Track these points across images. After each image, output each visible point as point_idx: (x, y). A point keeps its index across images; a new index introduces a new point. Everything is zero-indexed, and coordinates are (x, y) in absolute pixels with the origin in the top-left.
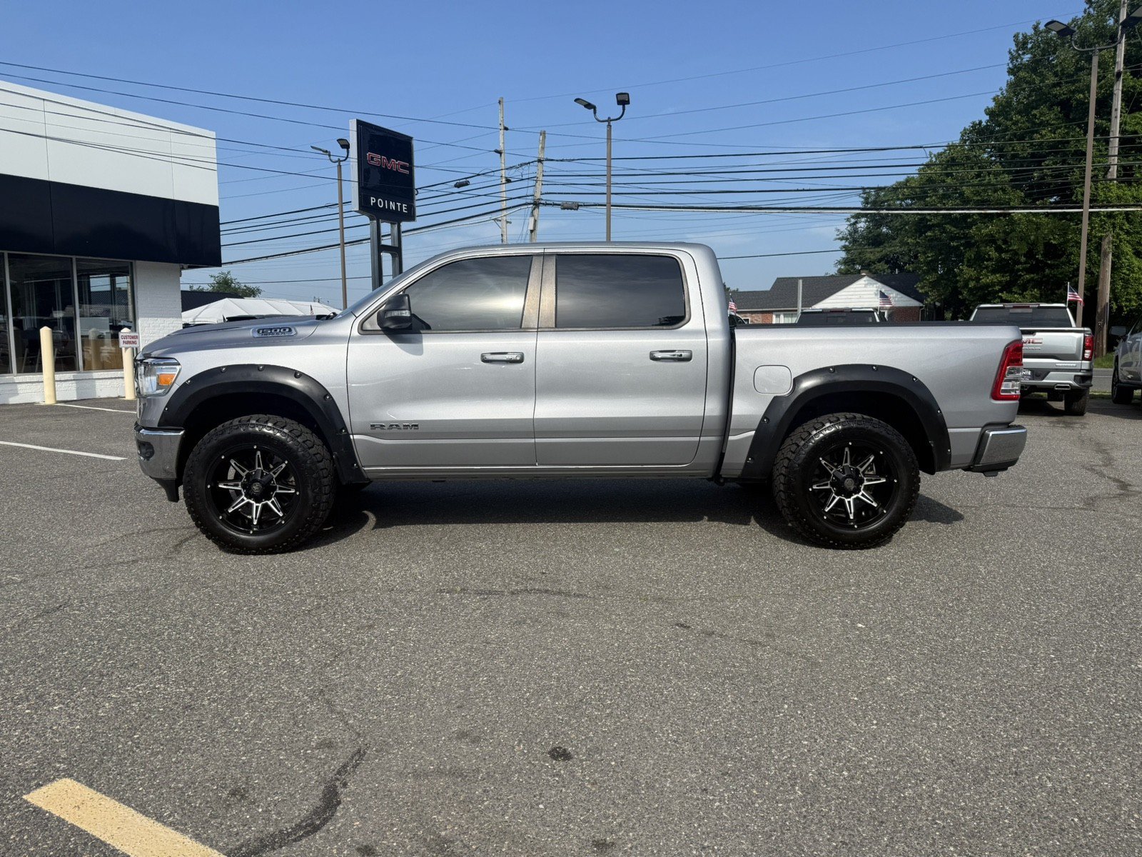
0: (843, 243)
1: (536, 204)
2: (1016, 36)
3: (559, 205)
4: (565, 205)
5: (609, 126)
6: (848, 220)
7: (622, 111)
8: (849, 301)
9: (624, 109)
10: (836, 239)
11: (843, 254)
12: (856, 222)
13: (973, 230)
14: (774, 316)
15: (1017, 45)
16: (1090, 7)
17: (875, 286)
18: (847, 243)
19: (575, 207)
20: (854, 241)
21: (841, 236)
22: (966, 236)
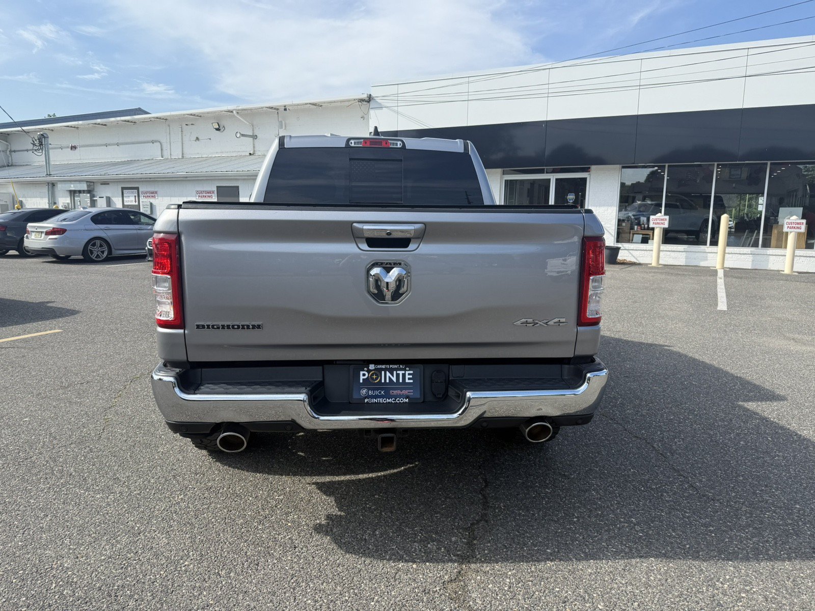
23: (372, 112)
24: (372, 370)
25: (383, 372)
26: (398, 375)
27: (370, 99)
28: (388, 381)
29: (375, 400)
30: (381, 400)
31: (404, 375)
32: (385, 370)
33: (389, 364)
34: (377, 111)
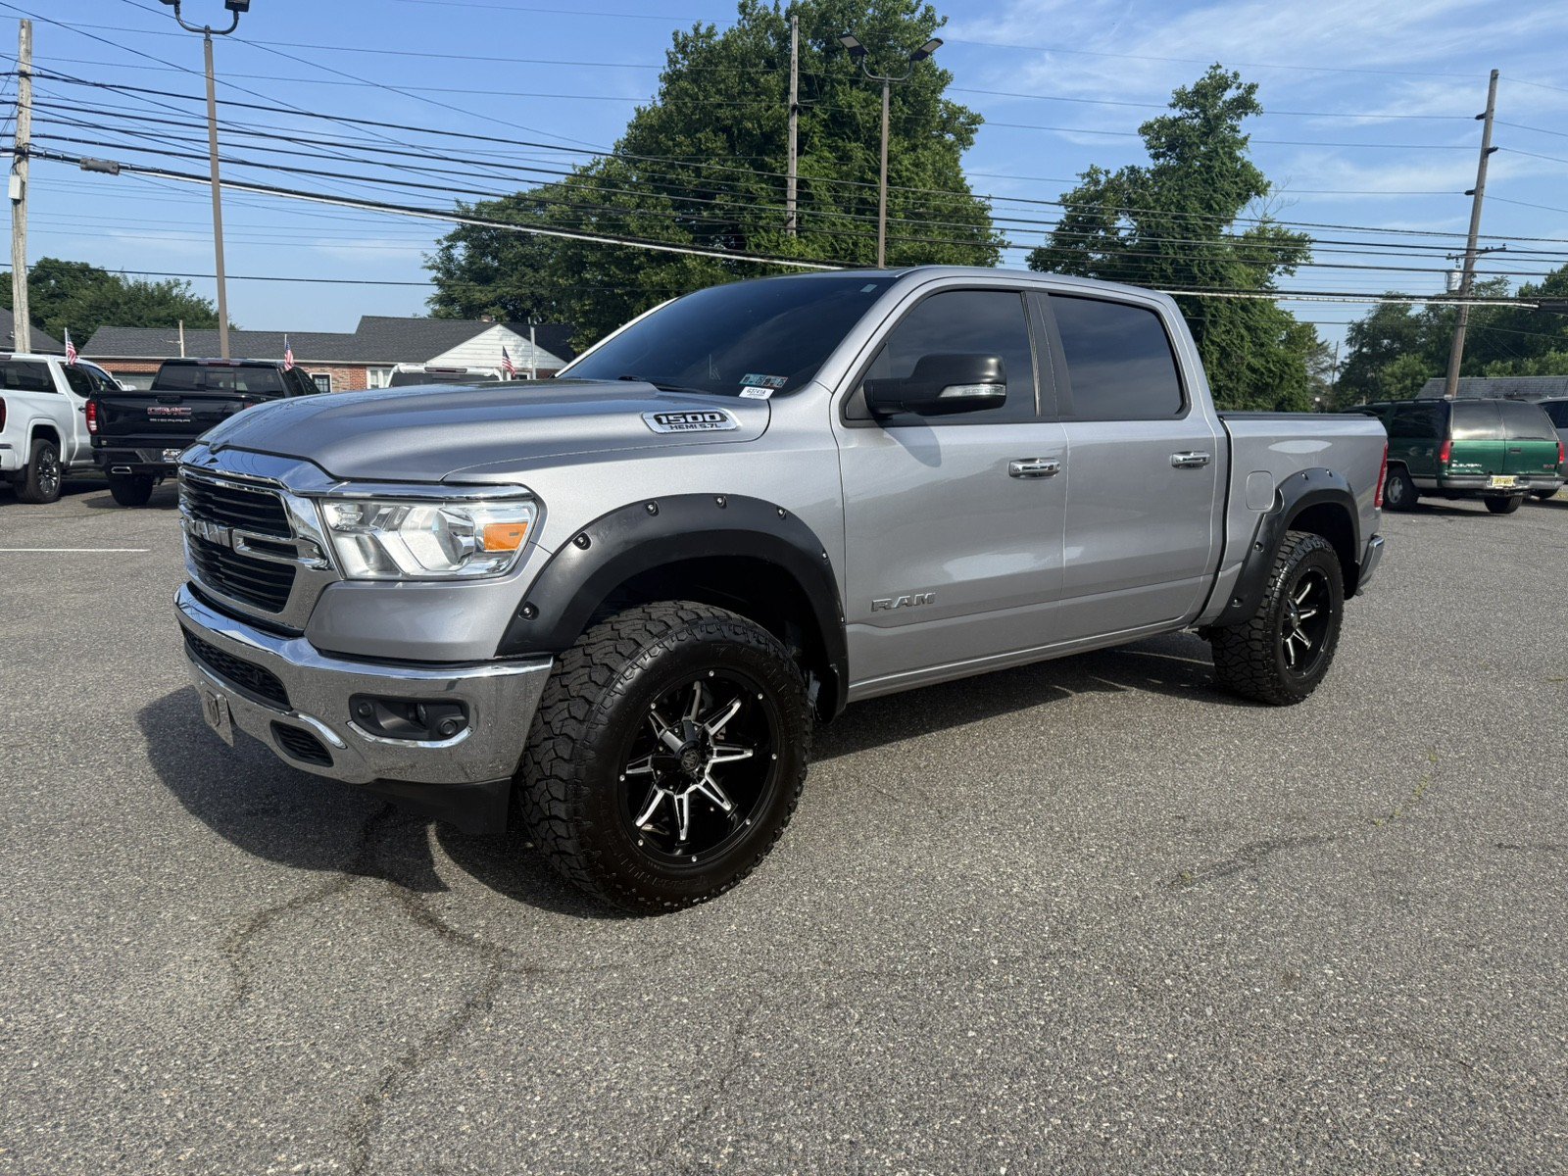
0: (434, 273)
1: (22, 153)
2: (676, 34)
3: (78, 161)
4: (91, 164)
5: (208, 40)
6: (439, 242)
7: (233, 21)
8: (479, 357)
9: (236, 18)
10: (424, 267)
11: (435, 290)
12: (451, 247)
13: (641, 276)
14: (368, 373)
15: (676, 46)
16: (744, 18)
17: (513, 339)
18: (440, 275)
19: (116, 169)
20: (449, 273)
21: (430, 264)
22: (633, 283)
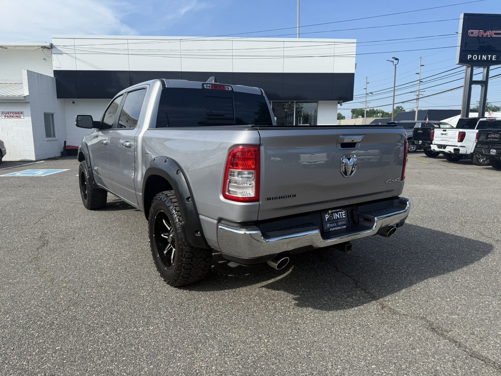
23: (54, 56)
24: (330, 214)
25: (334, 214)
26: (340, 214)
27: (52, 47)
28: (336, 218)
29: (334, 229)
30: (336, 228)
31: (342, 214)
32: (335, 212)
33: (336, 209)
34: (59, 56)
